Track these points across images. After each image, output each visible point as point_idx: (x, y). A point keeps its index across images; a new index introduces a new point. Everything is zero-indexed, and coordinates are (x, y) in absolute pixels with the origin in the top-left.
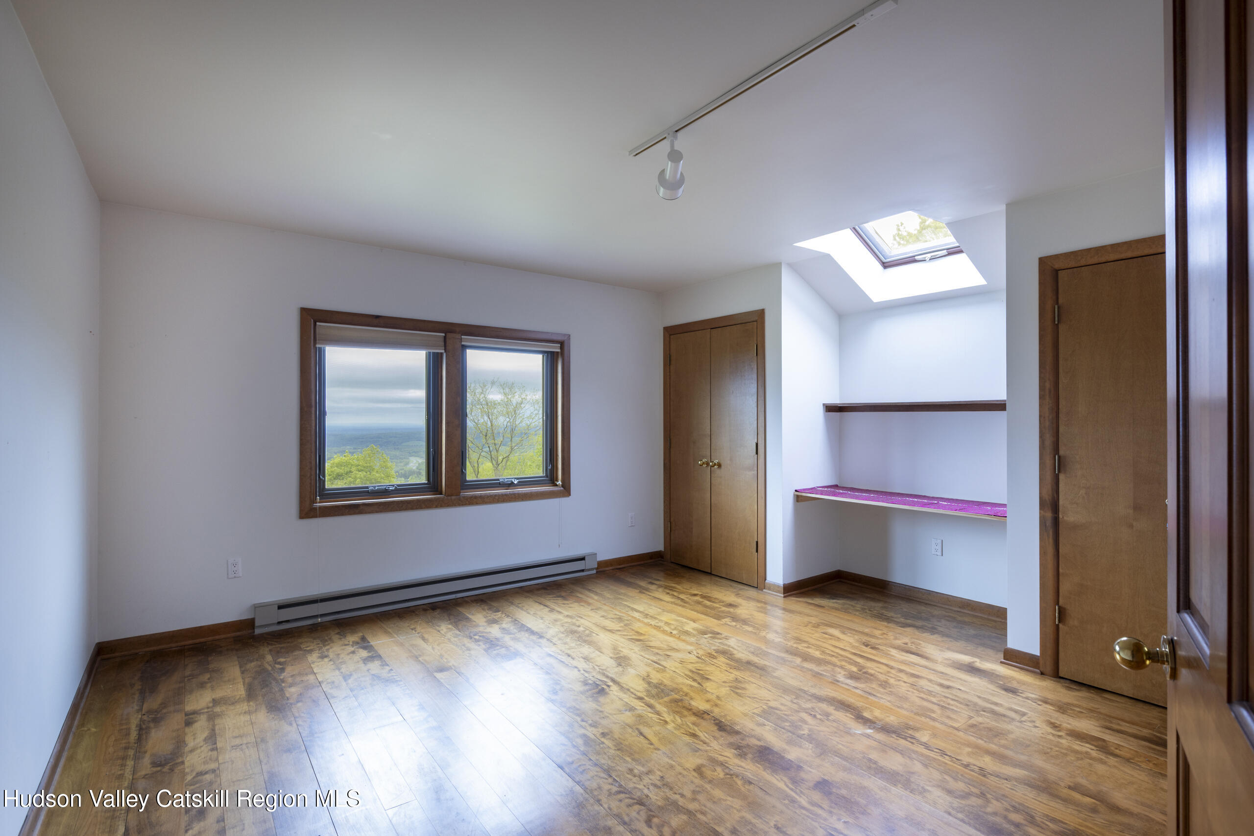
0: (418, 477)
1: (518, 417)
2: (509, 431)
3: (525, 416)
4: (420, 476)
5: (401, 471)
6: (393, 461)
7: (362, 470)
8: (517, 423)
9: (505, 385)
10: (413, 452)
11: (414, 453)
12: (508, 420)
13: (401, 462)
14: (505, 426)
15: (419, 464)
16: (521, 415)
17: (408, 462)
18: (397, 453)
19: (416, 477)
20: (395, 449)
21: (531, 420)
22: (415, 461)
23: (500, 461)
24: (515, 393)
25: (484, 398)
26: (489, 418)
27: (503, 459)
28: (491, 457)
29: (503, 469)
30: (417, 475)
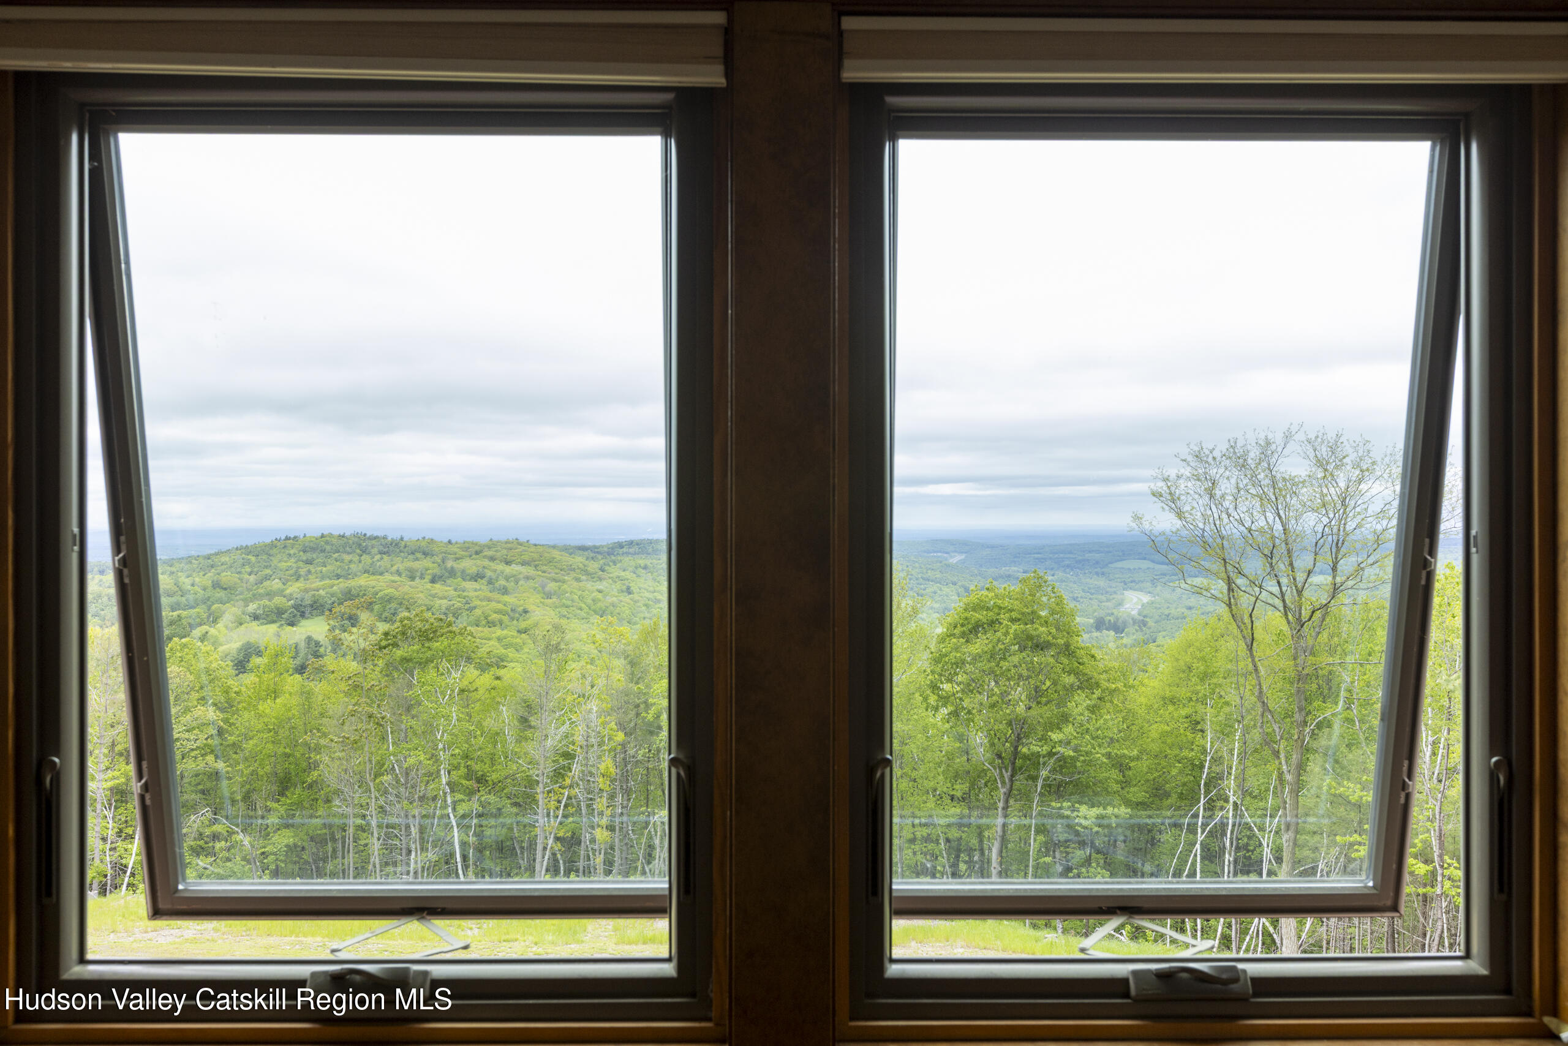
0: (1142, 630)
1: (1351, 515)
2: (1327, 548)
3: (1370, 512)
4: (1144, 629)
5: (1108, 618)
6: (1094, 596)
7: (1019, 620)
8: (1351, 525)
9: (1319, 440)
10: (1132, 582)
11: (1133, 584)
12: (1325, 520)
13: (1108, 600)
14: (1319, 536)
15: (1143, 605)
16: (1358, 509)
17: (1123, 600)
18: (1101, 582)
19: (1137, 631)
20: (1097, 574)
21: (1385, 522)
22: (1135, 600)
23: (1305, 615)
24: (1344, 457)
25: (1267, 471)
26: (1280, 518)
27: (1313, 612)
28: (1285, 607)
29: (1313, 634)
30: (1139, 626)
